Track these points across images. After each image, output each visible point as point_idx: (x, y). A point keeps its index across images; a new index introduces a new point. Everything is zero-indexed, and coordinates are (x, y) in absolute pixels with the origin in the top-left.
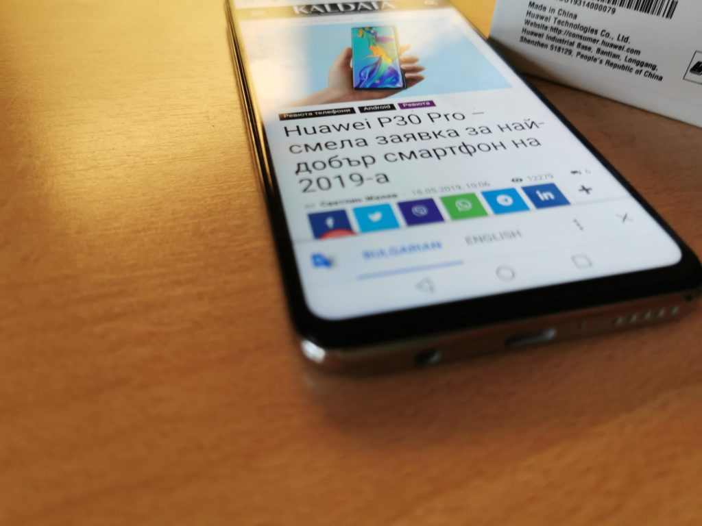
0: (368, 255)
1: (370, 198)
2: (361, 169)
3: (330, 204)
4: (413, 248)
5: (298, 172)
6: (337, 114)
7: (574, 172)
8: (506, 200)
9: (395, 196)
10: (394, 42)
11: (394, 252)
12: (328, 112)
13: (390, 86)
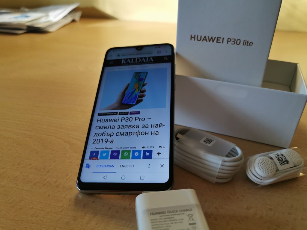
0: (97, 166)
1: (106, 148)
2: (108, 138)
3: (97, 148)
4: (108, 166)
5: (94, 136)
6: (113, 115)
7: (160, 147)
8: (137, 154)
9: (112, 148)
10: (143, 81)
11: (104, 166)
12: (111, 114)
13: (132, 104)
